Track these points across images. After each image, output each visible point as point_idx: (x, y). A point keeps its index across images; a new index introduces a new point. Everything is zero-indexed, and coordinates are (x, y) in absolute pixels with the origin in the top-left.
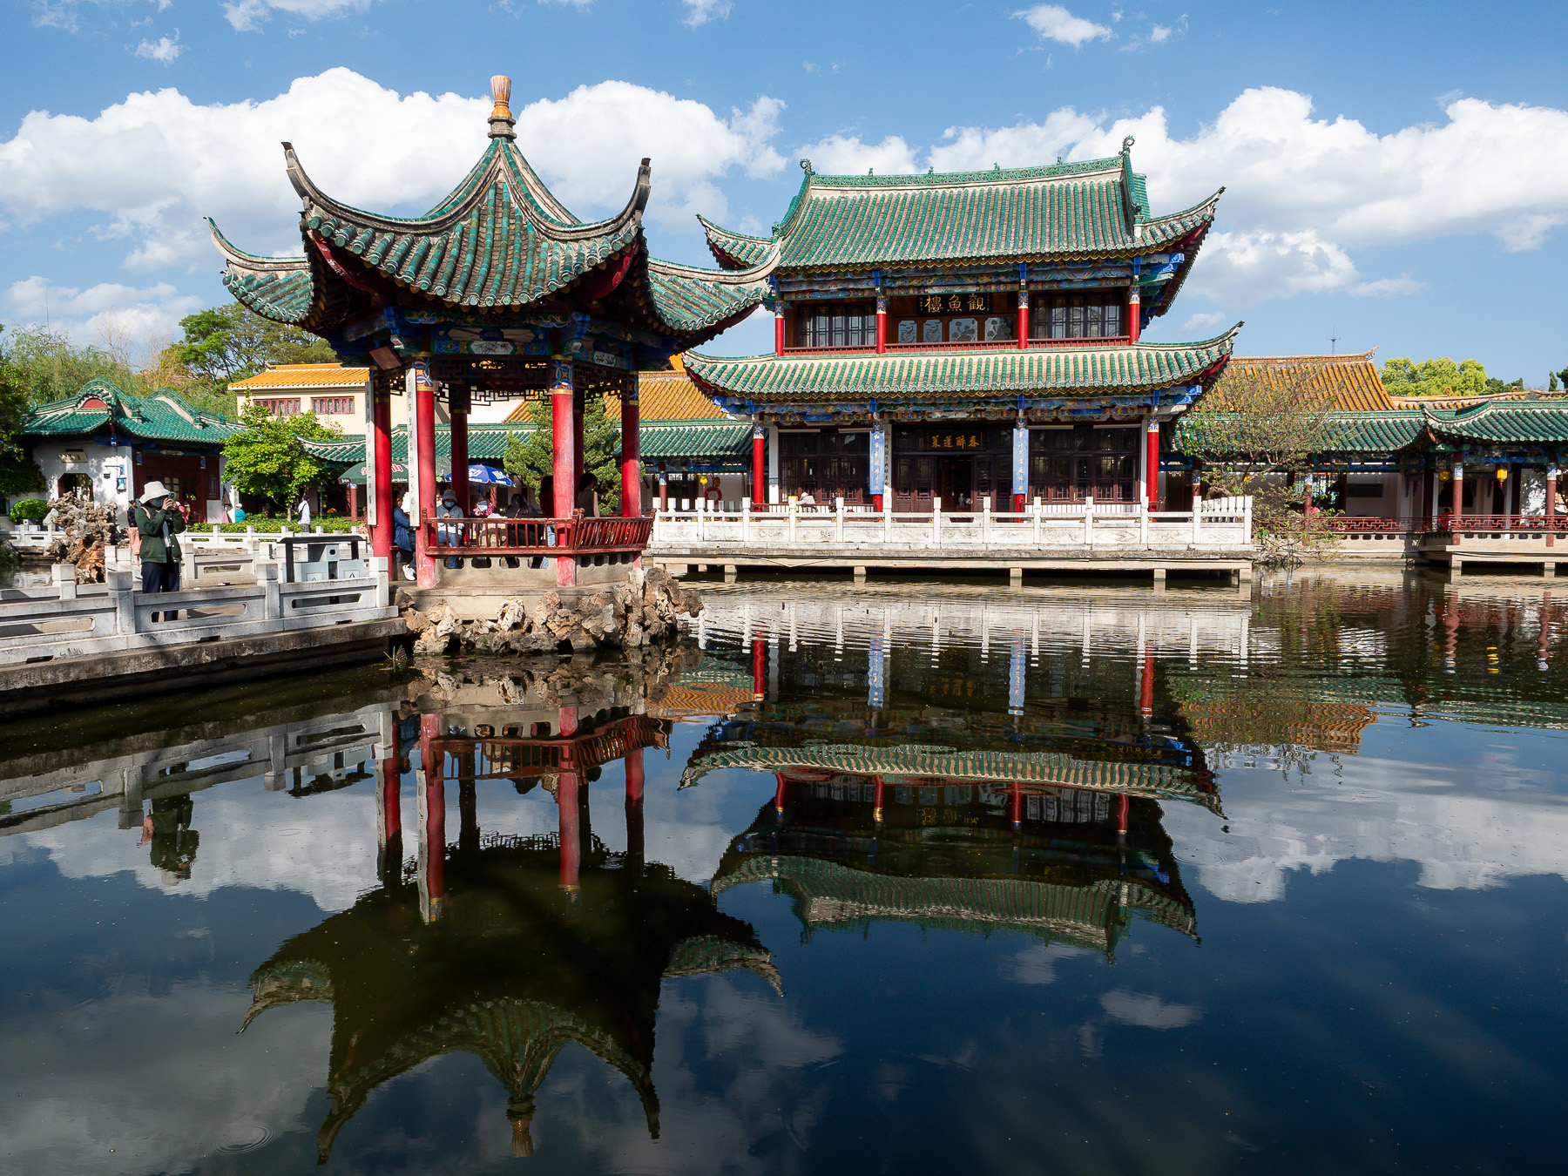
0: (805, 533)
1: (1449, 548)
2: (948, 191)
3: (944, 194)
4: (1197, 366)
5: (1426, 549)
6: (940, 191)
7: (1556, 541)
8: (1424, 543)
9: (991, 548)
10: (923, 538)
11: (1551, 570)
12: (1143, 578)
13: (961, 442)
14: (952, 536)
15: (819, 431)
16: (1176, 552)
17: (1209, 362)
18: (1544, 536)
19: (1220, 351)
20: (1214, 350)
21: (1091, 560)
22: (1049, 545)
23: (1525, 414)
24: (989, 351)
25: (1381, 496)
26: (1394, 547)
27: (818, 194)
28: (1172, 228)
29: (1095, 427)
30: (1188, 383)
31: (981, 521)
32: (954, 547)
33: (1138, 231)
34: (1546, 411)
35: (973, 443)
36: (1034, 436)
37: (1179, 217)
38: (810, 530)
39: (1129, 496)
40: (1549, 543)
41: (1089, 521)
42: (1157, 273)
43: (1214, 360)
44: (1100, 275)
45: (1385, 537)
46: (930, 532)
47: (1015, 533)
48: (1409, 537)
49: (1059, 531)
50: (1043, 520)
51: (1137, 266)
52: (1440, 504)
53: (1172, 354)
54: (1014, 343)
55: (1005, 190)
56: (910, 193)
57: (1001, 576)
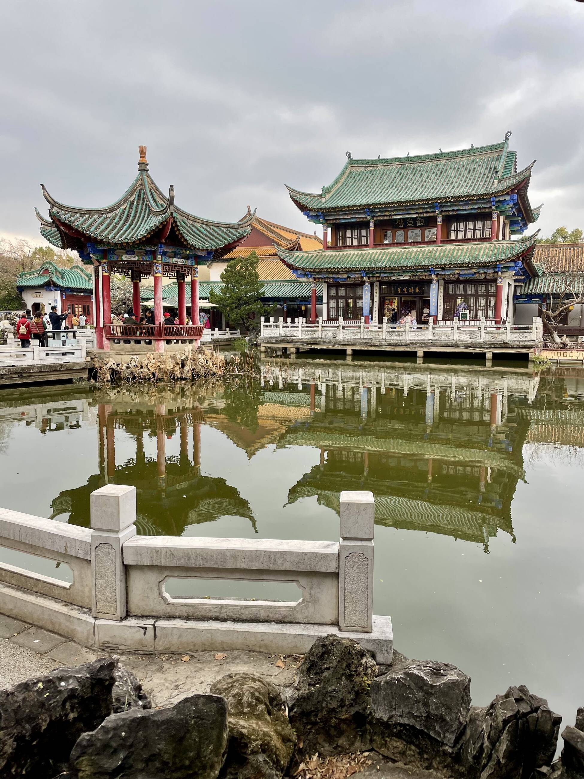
0: (326, 333)
2: (416, 165)
6: (412, 165)
9: (409, 341)
13: (411, 290)
16: (497, 344)
17: (523, 249)
20: (527, 244)
21: (455, 347)
22: (436, 340)
27: (354, 168)
28: (511, 181)
30: (515, 260)
32: (392, 341)
33: (496, 183)
35: (417, 290)
41: (456, 328)
42: (505, 204)
43: (526, 249)
44: (476, 207)
46: (381, 333)
47: (423, 334)
49: (441, 334)
50: (434, 328)
51: (493, 202)
54: (435, 242)
55: (444, 163)
56: (398, 166)
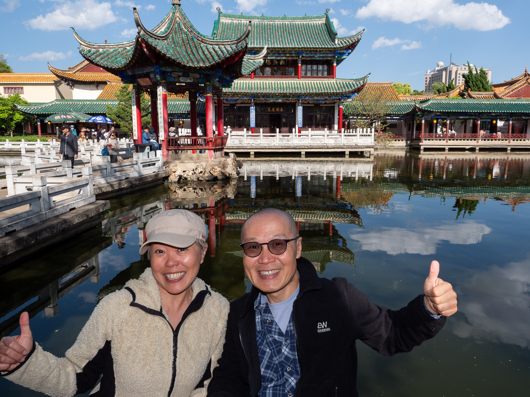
0: (233, 140)
1: (420, 144)
2: (269, 23)
3: (267, 23)
4: (356, 87)
5: (413, 144)
6: (266, 22)
7: (449, 141)
8: (411, 142)
9: (295, 145)
10: (273, 142)
11: (447, 150)
12: (342, 154)
13: (278, 110)
14: (282, 141)
15: (229, 105)
16: (352, 146)
17: (360, 85)
18: (446, 140)
19: (363, 82)
20: (361, 82)
21: (327, 149)
22: (313, 144)
23: (440, 103)
24: (289, 79)
25: (396, 127)
26: (402, 143)
27: (223, 20)
28: (348, 41)
29: (321, 105)
30: (353, 92)
31: (292, 136)
32: (283, 145)
33: (336, 42)
34: (446, 102)
35: (282, 110)
36: (304, 109)
37: (350, 38)
38: (235, 140)
39: (331, 128)
40: (447, 142)
41: (326, 136)
42: (343, 56)
43: (362, 85)
44: (325, 55)
45: (401, 140)
46: (275, 140)
47: (303, 140)
48: (407, 141)
49: (317, 139)
50: (312, 136)
51: (337, 53)
52: (416, 130)
53: (347, 82)
54: (297, 77)
55: (288, 23)
56: (256, 22)
57: (298, 154)
